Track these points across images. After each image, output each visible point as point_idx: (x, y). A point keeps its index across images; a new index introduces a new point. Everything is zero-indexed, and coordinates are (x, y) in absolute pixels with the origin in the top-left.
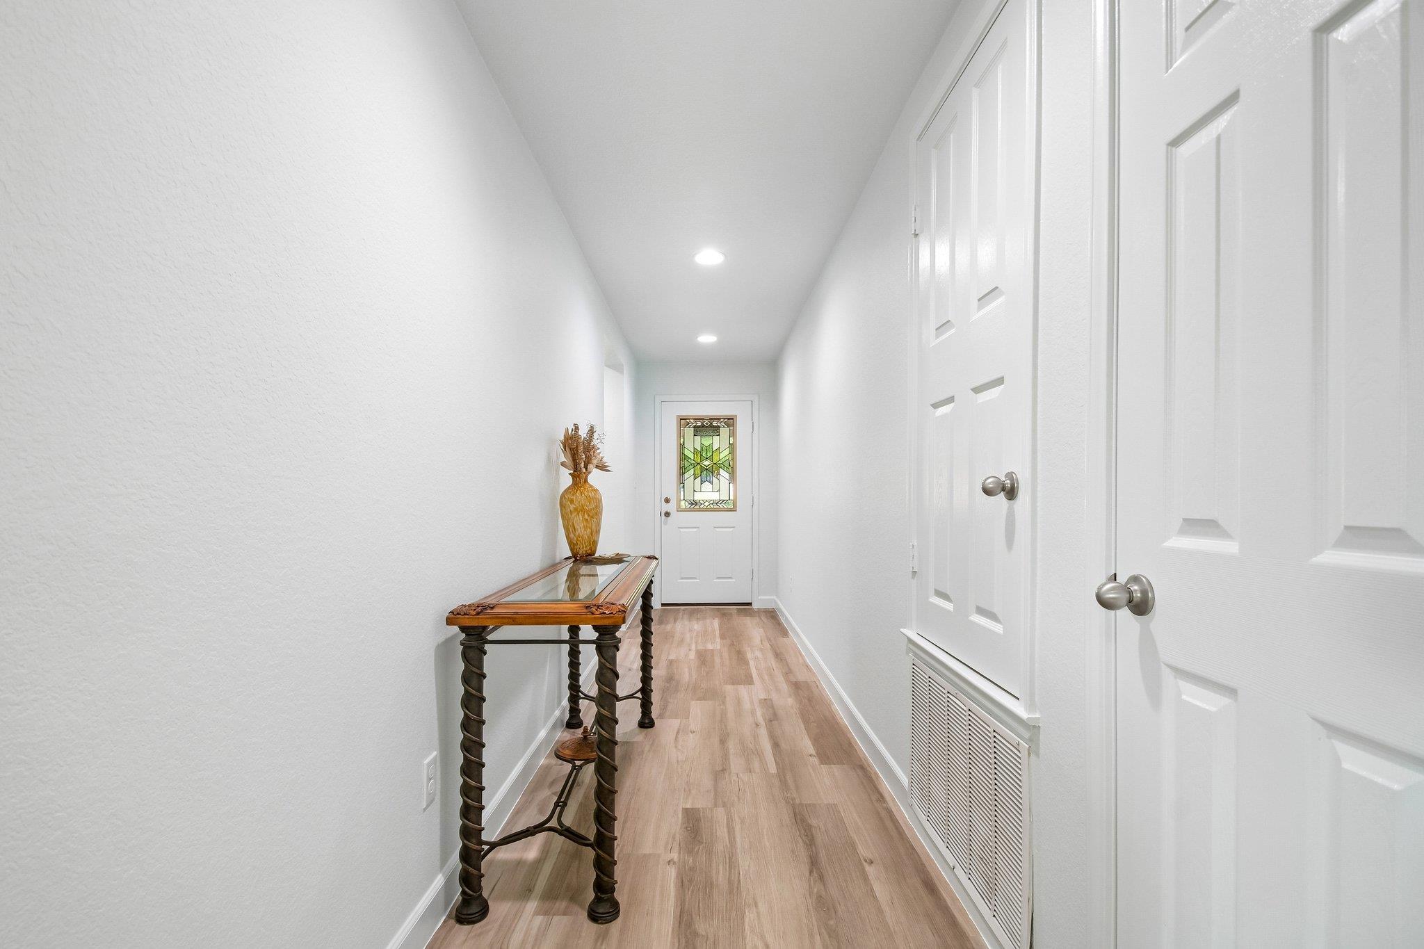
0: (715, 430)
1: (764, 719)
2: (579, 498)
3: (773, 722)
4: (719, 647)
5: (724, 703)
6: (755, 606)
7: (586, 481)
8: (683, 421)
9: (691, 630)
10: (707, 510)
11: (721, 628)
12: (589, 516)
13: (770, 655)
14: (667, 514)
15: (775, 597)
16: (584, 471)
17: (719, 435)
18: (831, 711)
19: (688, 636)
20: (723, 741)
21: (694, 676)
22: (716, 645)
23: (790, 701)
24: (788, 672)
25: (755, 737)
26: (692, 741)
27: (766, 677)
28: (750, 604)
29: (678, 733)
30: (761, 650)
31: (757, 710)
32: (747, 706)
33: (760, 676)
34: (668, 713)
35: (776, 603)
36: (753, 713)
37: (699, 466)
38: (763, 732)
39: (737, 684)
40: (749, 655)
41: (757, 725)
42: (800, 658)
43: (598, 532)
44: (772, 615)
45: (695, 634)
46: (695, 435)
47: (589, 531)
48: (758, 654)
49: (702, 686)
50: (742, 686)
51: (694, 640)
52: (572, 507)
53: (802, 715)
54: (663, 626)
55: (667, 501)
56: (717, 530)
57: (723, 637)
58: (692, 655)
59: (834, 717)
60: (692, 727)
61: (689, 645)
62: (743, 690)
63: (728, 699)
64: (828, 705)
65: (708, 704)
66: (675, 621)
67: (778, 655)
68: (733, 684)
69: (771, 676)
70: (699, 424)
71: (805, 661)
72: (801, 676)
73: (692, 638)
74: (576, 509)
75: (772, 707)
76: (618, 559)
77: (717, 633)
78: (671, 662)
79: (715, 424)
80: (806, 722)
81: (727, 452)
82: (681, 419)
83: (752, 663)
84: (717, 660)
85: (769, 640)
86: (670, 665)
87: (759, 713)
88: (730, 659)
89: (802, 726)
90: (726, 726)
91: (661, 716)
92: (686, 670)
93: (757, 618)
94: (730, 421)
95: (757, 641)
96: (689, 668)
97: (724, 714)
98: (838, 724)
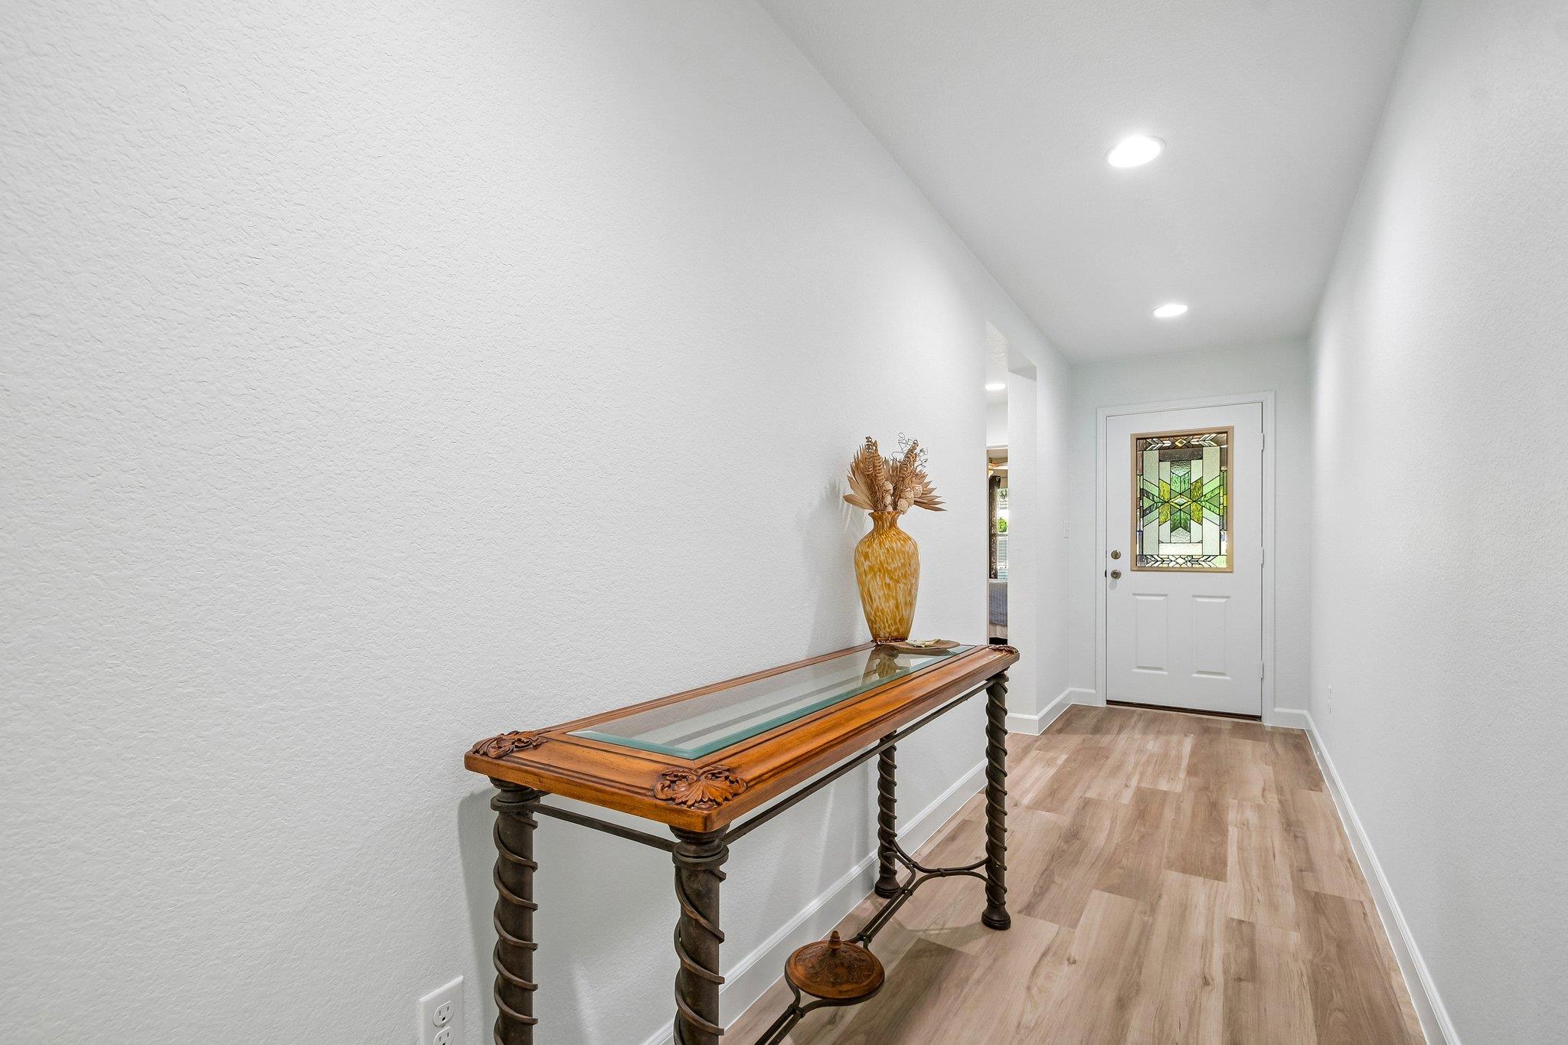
0: (1197, 453)
1: (1225, 972)
2: (878, 551)
3: (1243, 984)
4: (1178, 787)
5: (1153, 909)
6: (1267, 723)
7: (893, 524)
8: (1143, 443)
9: (1141, 751)
10: (1180, 570)
11: (1193, 753)
12: (891, 578)
13: (1275, 823)
14: (1116, 575)
15: (1305, 712)
16: (890, 509)
17: (1201, 458)
18: (1388, 991)
19: (1132, 759)
20: (1122, 1004)
21: (1117, 838)
22: (1175, 784)
23: (1295, 938)
24: (1304, 868)
25: (1194, 1010)
26: (1062, 981)
27: (1255, 871)
28: (1259, 718)
29: (1044, 955)
30: (1259, 807)
31: (1216, 945)
32: (1197, 928)
33: (1244, 864)
34: (1042, 907)
35: (1307, 722)
36: (1206, 946)
37: (1167, 506)
38: (1214, 1004)
39: (1191, 874)
40: (1232, 816)
41: (1206, 982)
42: (1337, 839)
43: (910, 605)
44: (1298, 742)
45: (1144, 759)
46: (1160, 461)
47: (892, 603)
48: (1251, 816)
49: (1124, 862)
50: (1201, 879)
51: (1140, 768)
52: (867, 564)
53: (1315, 982)
54: (1098, 736)
55: (1116, 555)
56: (1199, 600)
57: (1192, 771)
58: (1127, 797)
59: (1394, 1009)
60: (1074, 951)
61: (1129, 777)
62: (1200, 889)
63: (1163, 902)
64: (1383, 972)
65: (1121, 905)
66: (1120, 731)
67: (1292, 828)
68: (1184, 871)
69: (1266, 867)
70: (1167, 443)
71: (1346, 849)
72: (1330, 884)
73: (1136, 764)
74: (871, 568)
75: (1251, 944)
76: (937, 650)
77: (1185, 762)
78: (1086, 804)
79: (1194, 442)
80: (1322, 1006)
81: (1216, 483)
82: (1137, 439)
83: (1233, 833)
84: (1169, 814)
85: (1280, 790)
86: (1084, 808)
87: (1218, 952)
88: (1194, 816)
89: (1309, 1012)
90: (1140, 967)
91: (1028, 909)
92: (1107, 823)
93: (1267, 745)
94: (1222, 438)
95: (1256, 790)
96: (1114, 820)
97: (1146, 932)
98: (1401, 1030)
